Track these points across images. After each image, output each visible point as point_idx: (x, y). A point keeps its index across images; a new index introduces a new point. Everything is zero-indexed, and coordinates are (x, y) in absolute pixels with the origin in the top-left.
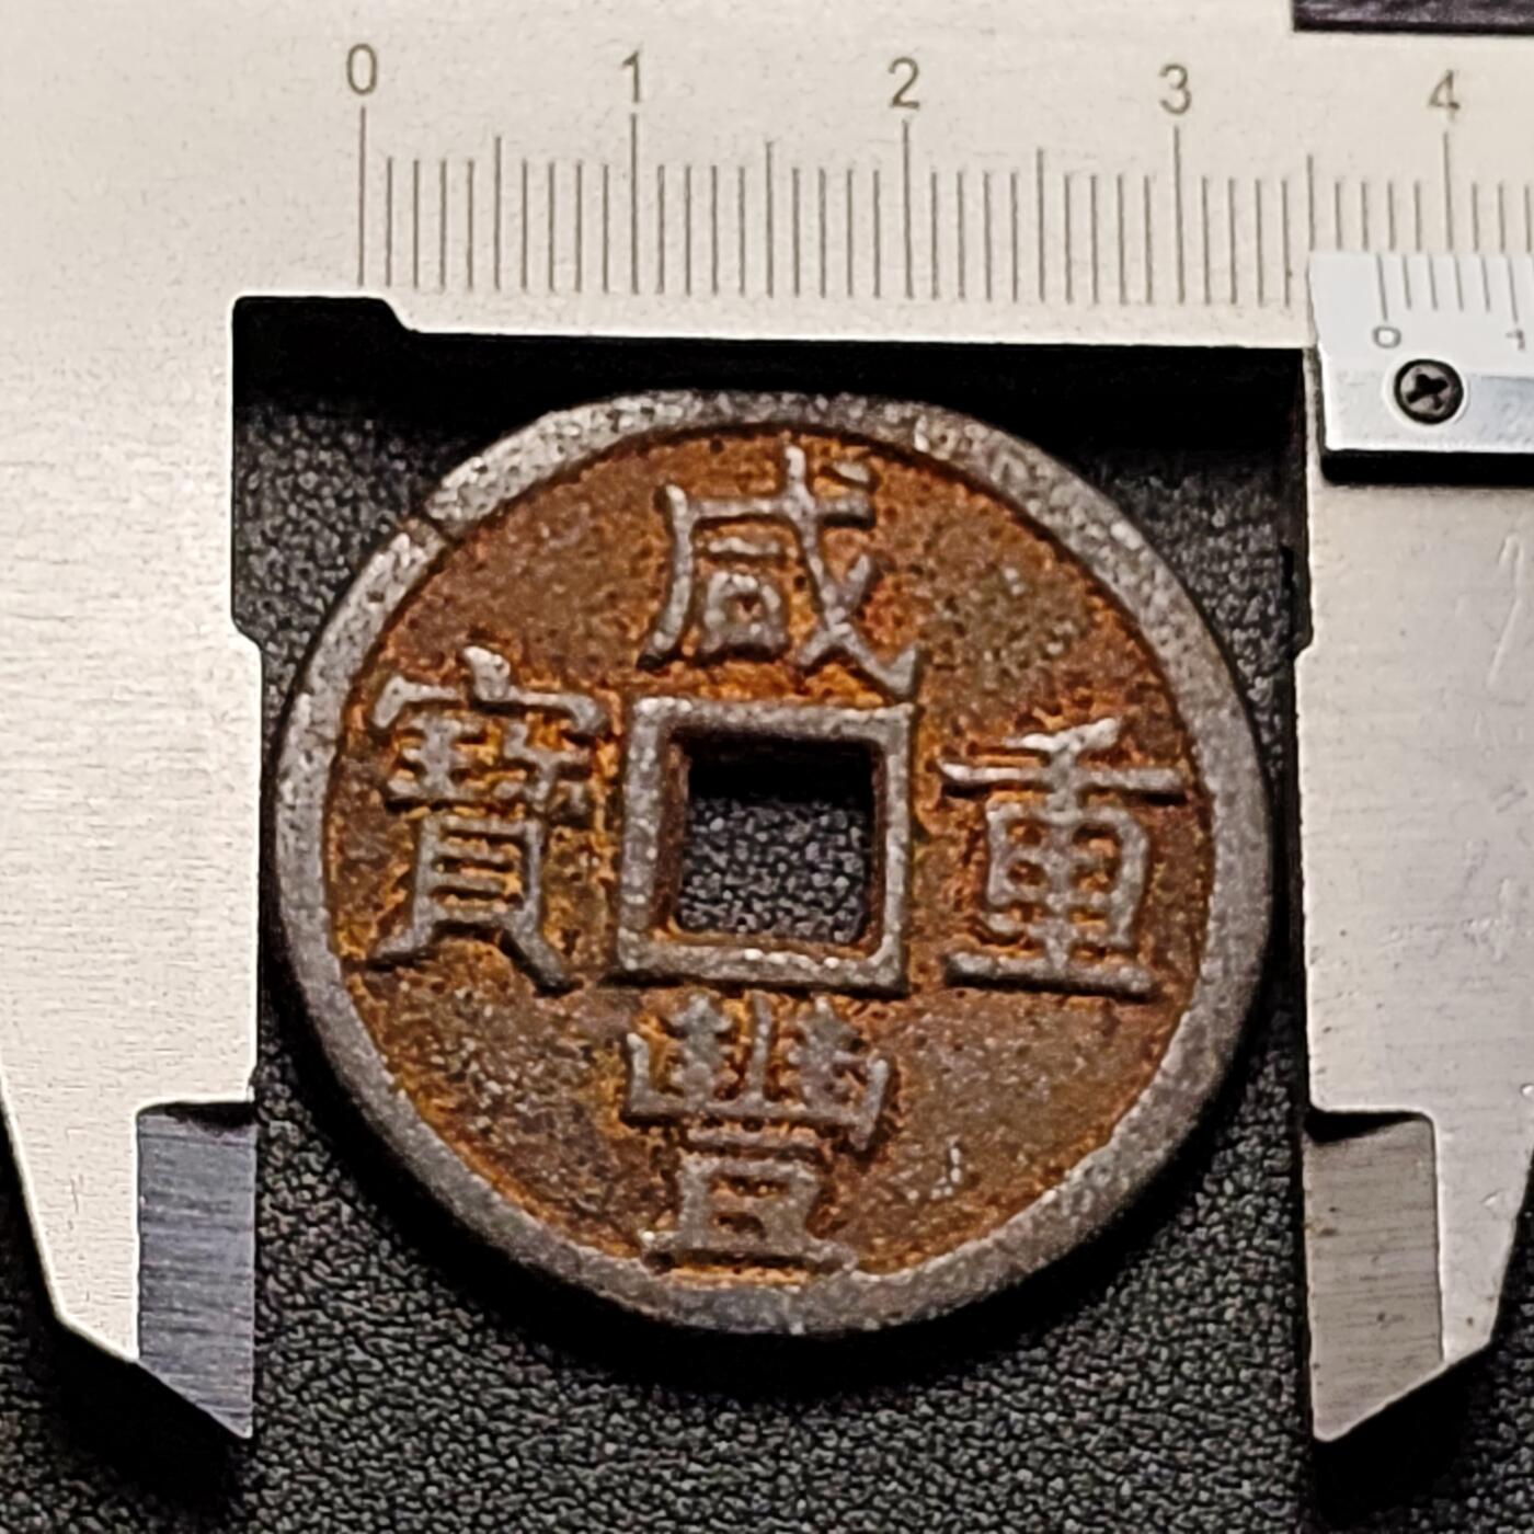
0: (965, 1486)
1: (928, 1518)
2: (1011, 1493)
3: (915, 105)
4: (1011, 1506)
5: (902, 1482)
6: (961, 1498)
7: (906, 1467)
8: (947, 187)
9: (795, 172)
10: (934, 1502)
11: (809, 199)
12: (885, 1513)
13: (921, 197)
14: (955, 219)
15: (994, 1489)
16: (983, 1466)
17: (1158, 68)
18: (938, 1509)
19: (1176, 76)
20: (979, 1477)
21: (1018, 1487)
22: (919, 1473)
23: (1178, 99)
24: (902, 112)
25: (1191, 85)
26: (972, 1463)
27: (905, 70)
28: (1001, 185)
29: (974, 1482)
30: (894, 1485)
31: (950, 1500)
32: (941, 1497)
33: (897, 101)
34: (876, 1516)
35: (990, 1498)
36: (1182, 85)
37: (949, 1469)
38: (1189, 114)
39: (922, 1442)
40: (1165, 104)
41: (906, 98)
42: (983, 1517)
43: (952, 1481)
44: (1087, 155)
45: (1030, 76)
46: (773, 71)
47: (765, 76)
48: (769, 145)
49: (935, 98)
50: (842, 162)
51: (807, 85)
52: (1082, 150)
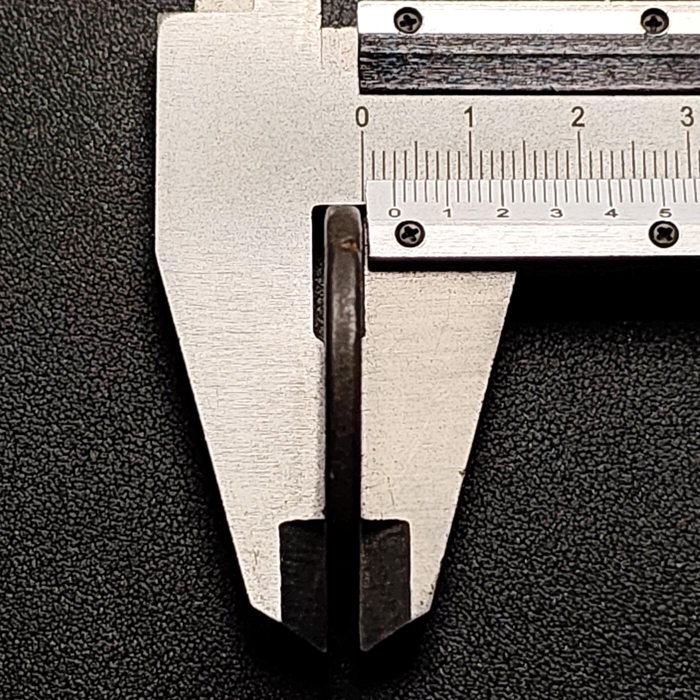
0: (489, 595)
1: (473, 607)
2: (507, 600)
3: (582, 125)
4: (507, 605)
5: (464, 592)
6: (487, 600)
7: (466, 587)
8: (596, 156)
9: (535, 152)
10: (477, 601)
11: (541, 162)
12: (457, 604)
13: (585, 162)
14: (599, 169)
15: (501, 598)
16: (497, 589)
17: (680, 108)
18: (478, 604)
19: (687, 111)
20: (495, 592)
21: (510, 597)
22: (471, 589)
23: (688, 121)
24: (577, 128)
25: (693, 115)
26: (493, 586)
27: (578, 112)
28: (617, 155)
29: (493, 594)
30: (461, 593)
31: (483, 600)
32: (480, 599)
33: (575, 124)
34: (454, 605)
35: (499, 601)
36: (689, 115)
37: (483, 589)
38: (693, 126)
39: (474, 577)
40: (683, 122)
41: (578, 122)
42: (496, 609)
43: (484, 594)
44: (651, 144)
45: (628, 112)
46: (525, 112)
47: (521, 115)
48: (524, 142)
49: (590, 122)
50: (553, 148)
51: (539, 118)
52: (650, 141)
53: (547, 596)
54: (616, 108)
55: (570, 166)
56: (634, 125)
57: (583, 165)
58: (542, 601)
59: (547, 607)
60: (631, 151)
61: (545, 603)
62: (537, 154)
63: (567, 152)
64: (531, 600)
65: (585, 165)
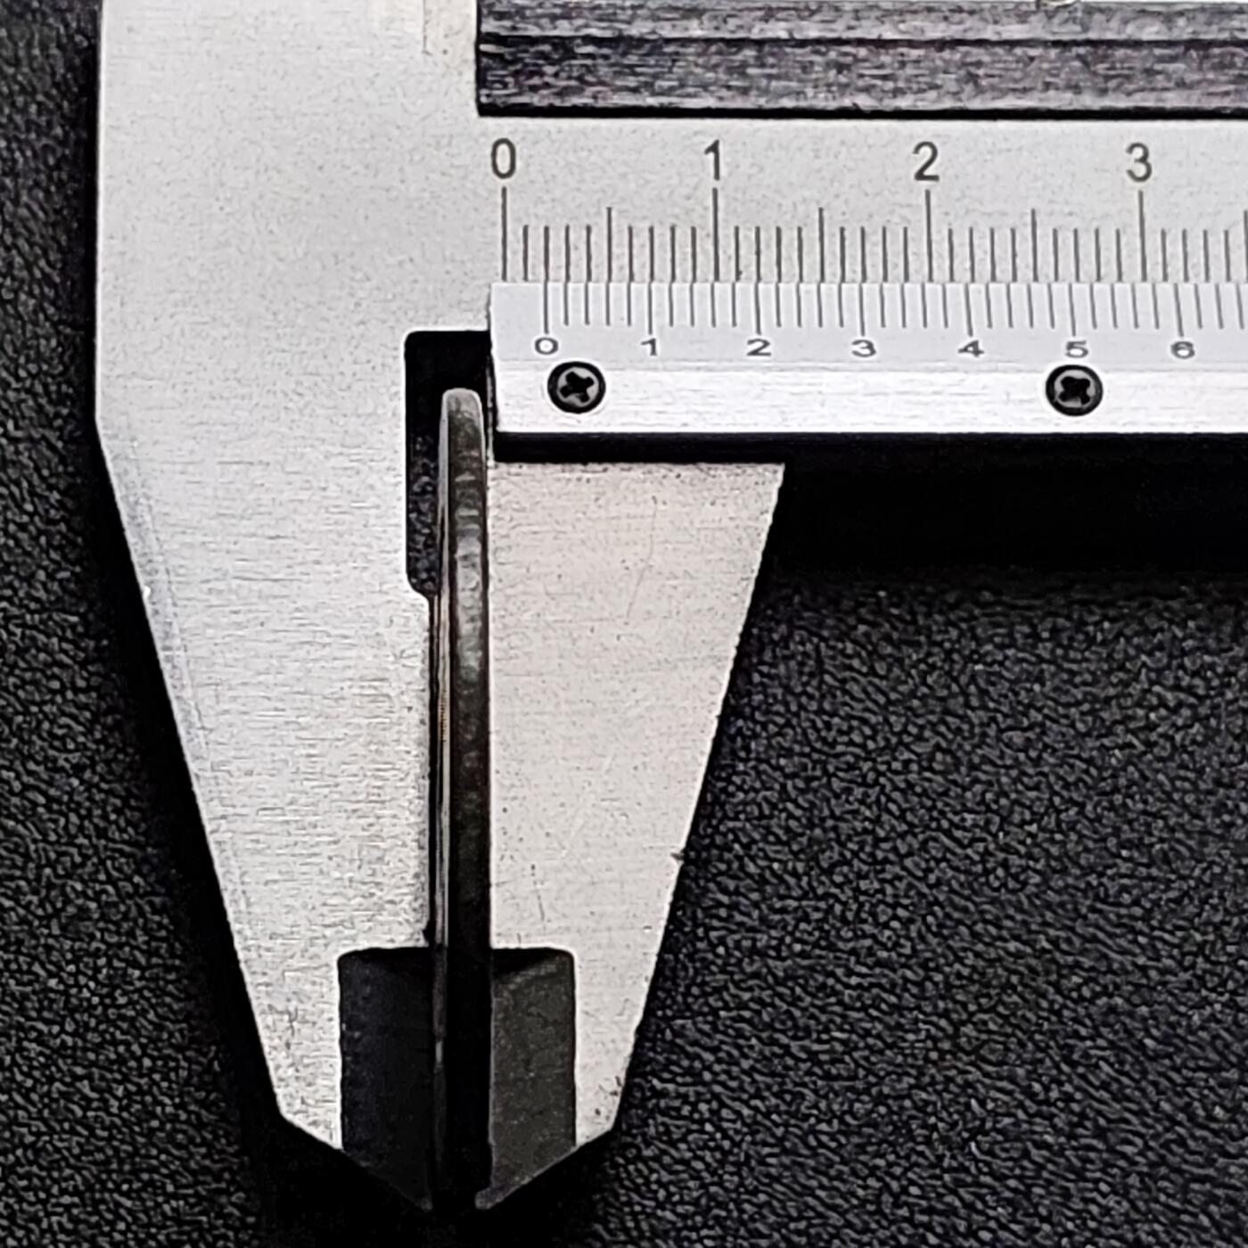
0: (1069, 1004)
2: (1106, 1014)
3: (934, 178)
4: (1106, 1025)
5: (1021, 996)
6: (1066, 1013)
7: (1025, 986)
8: (961, 240)
9: (842, 230)
10: (1045, 1014)
11: (853, 250)
13: (941, 248)
14: (968, 264)
15: (1093, 1010)
16: (1086, 992)
17: (1126, 146)
18: (1047, 1019)
19: (1139, 153)
20: (1082, 999)
21: (1112, 1009)
22: (1035, 991)
23: (1141, 170)
24: (925, 184)
25: (1150, 160)
26: (1078, 988)
27: (926, 151)
28: (1003, 238)
29: (1075, 1001)
30: (1015, 998)
31: (1058, 1014)
32: (1051, 1011)
33: (920, 176)
35: (1089, 1016)
36: (1144, 160)
37: (1059, 991)
38: (1150, 181)
39: (1041, 969)
40: (1131, 173)
41: (928, 172)
42: (1083, 1032)
43: (1059, 999)
44: (1071, 214)
45: (1025, 153)
46: (823, 153)
47: (817, 157)
48: (821, 210)
49: (951, 172)
50: (878, 222)
51: (850, 164)
52: (1067, 210)
53: (1182, 1009)
54: (1003, 145)
55: (911, 258)
56: (1036, 178)
57: (935, 255)
58: (1173, 1018)
59: (1180, 1031)
60: (1029, 229)
61: (1179, 1024)
62: (847, 233)
63: (905, 231)
64: (1153, 1016)
65: (941, 256)
